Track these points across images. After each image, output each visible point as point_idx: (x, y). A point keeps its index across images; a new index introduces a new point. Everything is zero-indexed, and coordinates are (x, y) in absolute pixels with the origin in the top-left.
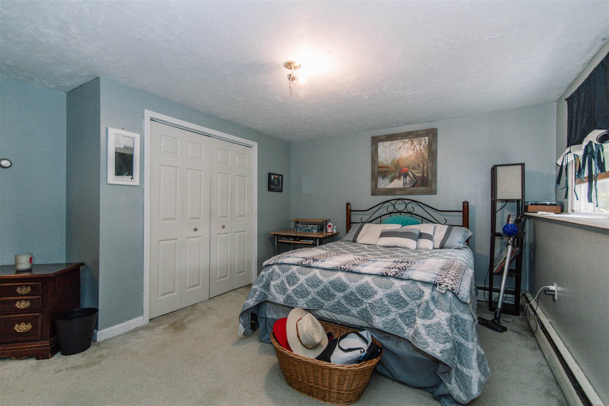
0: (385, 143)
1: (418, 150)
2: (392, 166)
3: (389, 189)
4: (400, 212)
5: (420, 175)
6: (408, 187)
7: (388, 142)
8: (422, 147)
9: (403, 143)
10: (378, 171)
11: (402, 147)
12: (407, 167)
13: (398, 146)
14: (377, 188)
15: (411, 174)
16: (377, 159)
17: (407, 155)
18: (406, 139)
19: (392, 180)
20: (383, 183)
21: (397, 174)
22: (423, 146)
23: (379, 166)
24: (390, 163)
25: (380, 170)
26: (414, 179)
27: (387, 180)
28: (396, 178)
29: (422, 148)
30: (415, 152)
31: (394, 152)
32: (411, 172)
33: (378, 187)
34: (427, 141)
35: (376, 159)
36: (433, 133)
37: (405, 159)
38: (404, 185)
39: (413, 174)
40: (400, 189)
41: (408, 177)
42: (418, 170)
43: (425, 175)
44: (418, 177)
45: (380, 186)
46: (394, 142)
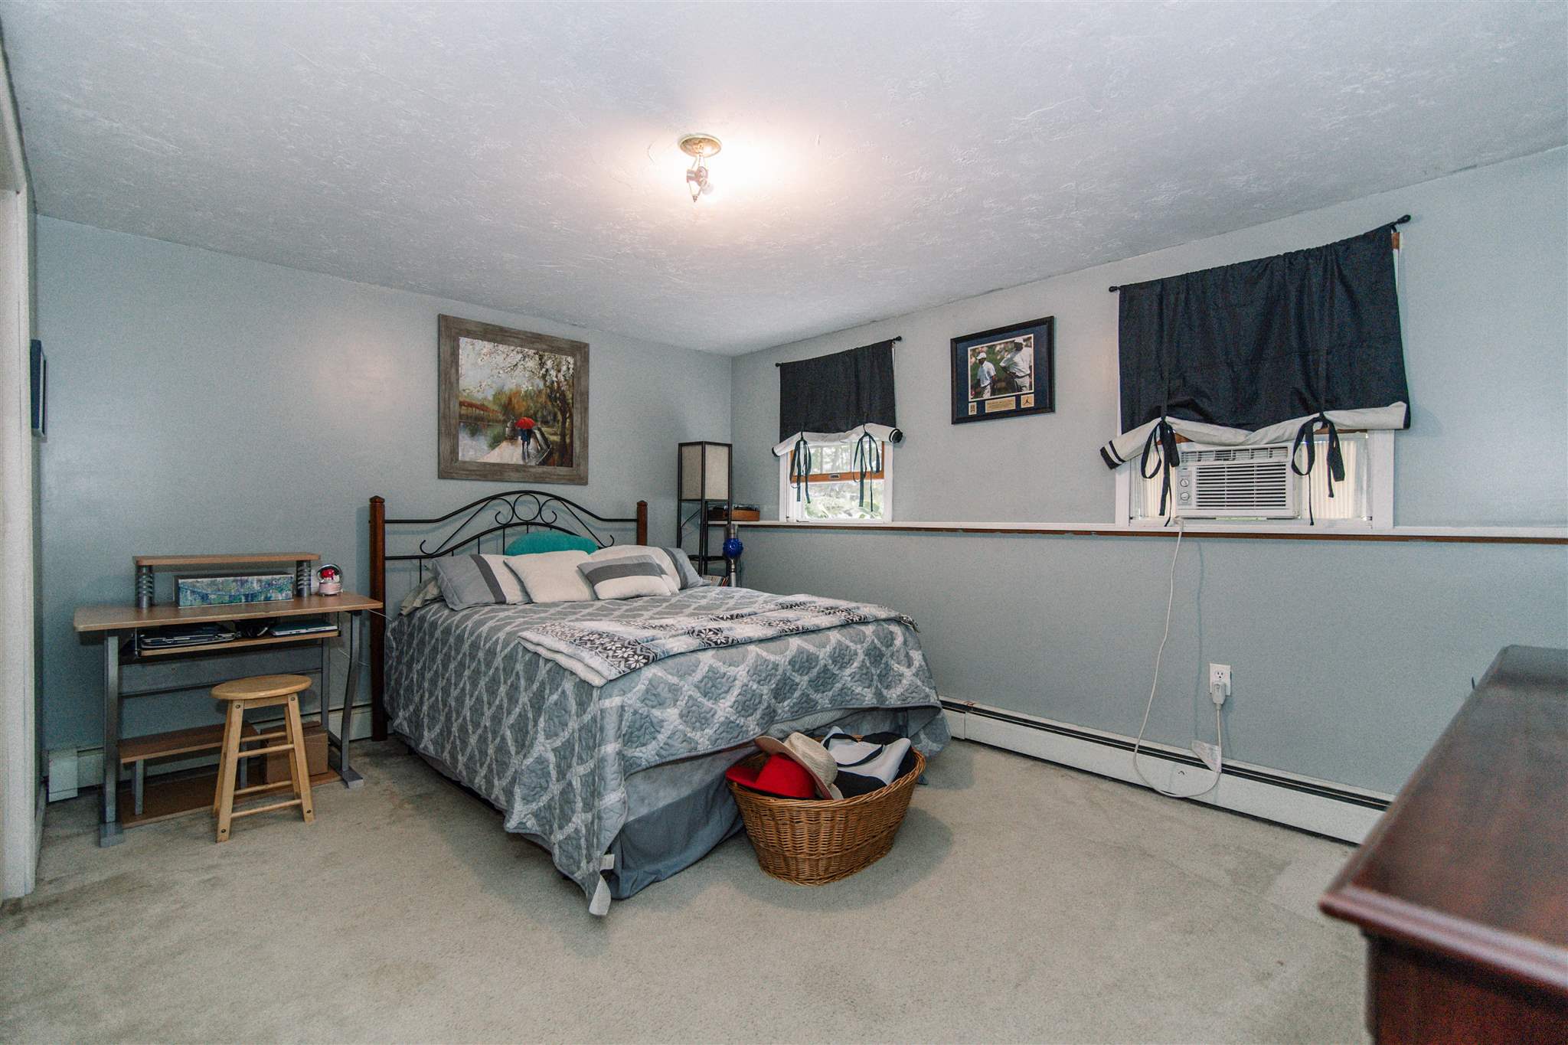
0: (479, 343)
1: (553, 382)
2: (496, 408)
3: (490, 464)
4: (527, 523)
5: (556, 438)
6: (533, 464)
7: (486, 343)
8: (560, 376)
9: (520, 356)
10: (460, 413)
11: (520, 367)
12: (531, 417)
13: (509, 360)
14: (457, 459)
15: (539, 436)
16: (458, 380)
17: (530, 388)
18: (530, 349)
19: (495, 443)
20: (471, 447)
21: (507, 429)
22: (564, 376)
23: (461, 399)
24: (491, 398)
25: (463, 412)
26: (545, 447)
27: (482, 442)
28: (506, 439)
29: (562, 379)
30: (548, 384)
31: (501, 372)
32: (539, 430)
33: (460, 459)
34: (571, 366)
35: (453, 379)
36: (583, 352)
37: (526, 396)
38: (524, 458)
39: (542, 434)
40: (516, 468)
41: (532, 440)
42: (553, 427)
43: (568, 440)
44: (553, 442)
45: (463, 455)
46: (501, 347)
